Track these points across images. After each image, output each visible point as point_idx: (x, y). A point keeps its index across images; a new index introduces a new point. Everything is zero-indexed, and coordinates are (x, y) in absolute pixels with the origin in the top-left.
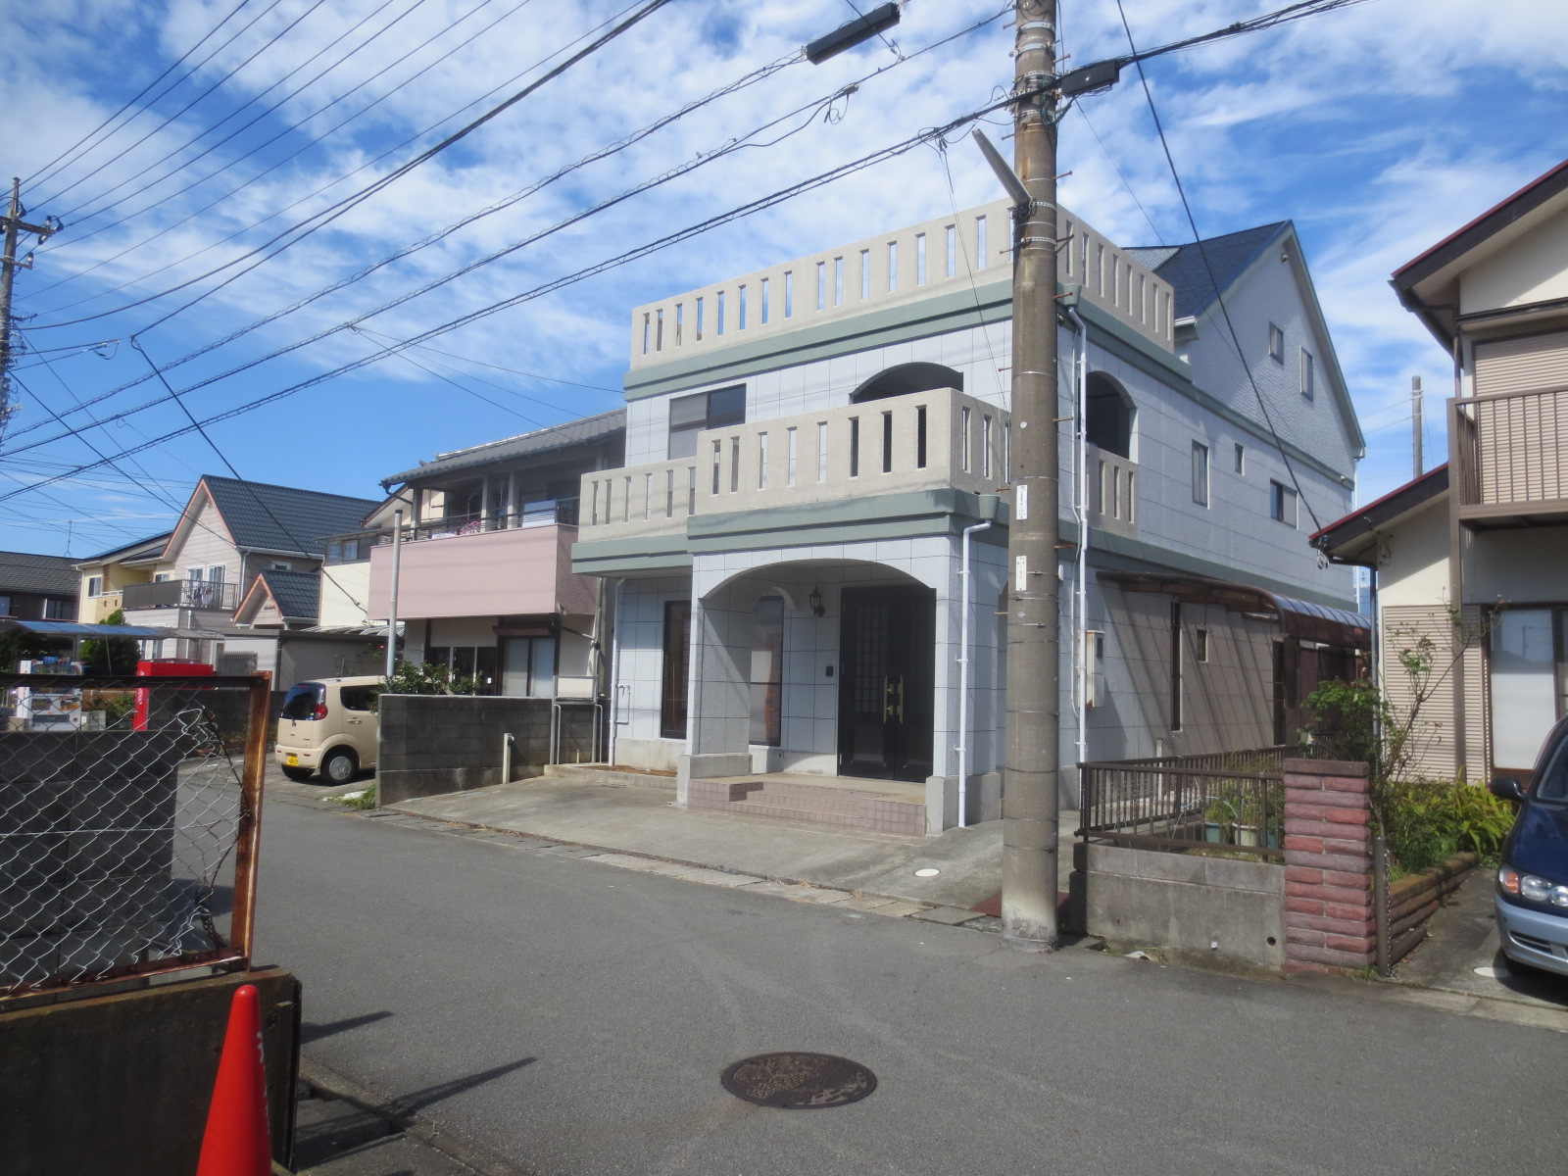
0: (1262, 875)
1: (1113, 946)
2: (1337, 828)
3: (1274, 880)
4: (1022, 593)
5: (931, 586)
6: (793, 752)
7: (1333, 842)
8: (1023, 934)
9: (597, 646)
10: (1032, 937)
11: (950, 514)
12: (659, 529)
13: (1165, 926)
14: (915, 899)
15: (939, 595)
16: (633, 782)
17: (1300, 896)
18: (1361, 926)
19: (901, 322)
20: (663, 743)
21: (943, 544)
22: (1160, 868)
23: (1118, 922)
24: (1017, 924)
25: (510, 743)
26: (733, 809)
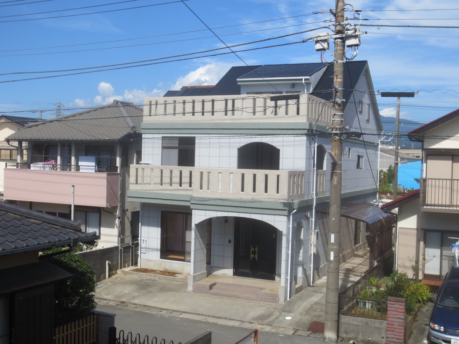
0: (381, 323)
1: (345, 339)
2: (398, 313)
3: (384, 324)
4: (332, 261)
5: (281, 230)
6: (216, 267)
7: (398, 316)
8: (330, 341)
9: (119, 218)
10: (333, 341)
11: (288, 210)
12: (166, 190)
13: (358, 334)
14: (291, 328)
15: (283, 233)
16: (158, 278)
17: (390, 328)
18: (402, 334)
19: (258, 128)
20: (162, 261)
21: (285, 218)
22: (358, 321)
23: (347, 333)
24: (329, 338)
25: (109, 264)
26: (210, 293)
